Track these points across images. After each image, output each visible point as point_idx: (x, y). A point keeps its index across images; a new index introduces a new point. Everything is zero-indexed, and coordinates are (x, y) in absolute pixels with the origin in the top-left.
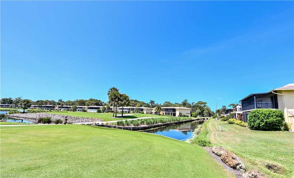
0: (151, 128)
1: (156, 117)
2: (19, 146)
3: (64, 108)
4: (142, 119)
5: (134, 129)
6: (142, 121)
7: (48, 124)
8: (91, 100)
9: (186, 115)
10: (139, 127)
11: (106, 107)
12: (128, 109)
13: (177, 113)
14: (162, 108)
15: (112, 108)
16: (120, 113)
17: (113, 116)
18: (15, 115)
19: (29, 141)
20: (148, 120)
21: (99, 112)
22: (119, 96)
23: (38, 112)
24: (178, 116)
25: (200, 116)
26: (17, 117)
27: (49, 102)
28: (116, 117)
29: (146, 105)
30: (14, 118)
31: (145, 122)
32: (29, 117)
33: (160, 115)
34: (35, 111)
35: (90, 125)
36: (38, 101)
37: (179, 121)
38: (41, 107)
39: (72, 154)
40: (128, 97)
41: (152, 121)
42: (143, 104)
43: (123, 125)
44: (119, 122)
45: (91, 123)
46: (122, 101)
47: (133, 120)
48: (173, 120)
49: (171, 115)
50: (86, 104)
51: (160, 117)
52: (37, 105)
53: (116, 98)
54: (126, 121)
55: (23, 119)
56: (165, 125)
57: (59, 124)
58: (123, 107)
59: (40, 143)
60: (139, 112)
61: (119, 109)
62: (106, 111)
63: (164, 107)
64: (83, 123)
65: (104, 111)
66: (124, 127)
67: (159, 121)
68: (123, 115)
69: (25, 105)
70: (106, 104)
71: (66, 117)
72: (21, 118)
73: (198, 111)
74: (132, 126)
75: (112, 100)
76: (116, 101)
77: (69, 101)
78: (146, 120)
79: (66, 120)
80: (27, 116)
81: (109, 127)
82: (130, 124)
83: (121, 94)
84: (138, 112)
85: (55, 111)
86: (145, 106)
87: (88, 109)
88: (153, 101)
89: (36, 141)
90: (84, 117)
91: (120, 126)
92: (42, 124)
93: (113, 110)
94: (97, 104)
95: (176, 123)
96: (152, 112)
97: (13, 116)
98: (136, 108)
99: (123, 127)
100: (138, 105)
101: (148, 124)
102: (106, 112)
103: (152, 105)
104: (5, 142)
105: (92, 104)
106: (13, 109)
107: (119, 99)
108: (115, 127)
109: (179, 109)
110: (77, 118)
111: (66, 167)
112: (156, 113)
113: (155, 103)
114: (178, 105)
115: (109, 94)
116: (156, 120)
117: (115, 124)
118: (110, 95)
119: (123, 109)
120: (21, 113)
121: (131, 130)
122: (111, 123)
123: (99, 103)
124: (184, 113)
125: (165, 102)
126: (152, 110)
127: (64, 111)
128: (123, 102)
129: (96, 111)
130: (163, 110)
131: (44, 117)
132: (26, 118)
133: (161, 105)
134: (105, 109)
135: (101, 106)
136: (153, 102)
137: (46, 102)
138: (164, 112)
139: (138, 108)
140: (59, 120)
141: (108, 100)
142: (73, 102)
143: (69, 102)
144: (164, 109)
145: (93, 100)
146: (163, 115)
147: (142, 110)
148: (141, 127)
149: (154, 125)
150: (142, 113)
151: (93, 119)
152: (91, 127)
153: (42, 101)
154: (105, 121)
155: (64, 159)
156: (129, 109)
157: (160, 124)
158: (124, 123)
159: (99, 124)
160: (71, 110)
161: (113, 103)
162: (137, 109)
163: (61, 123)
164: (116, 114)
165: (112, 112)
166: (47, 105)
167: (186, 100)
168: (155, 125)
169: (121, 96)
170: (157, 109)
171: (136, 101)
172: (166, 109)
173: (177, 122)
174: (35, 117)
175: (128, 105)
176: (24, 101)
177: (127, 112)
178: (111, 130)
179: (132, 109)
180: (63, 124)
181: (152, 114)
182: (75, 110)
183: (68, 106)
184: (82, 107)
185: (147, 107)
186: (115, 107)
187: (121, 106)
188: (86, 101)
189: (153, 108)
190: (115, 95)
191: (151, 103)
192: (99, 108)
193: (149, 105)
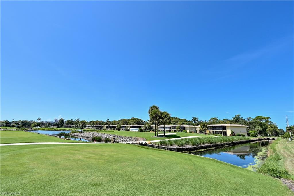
0: (197, 149)
1: (202, 137)
2: (84, 163)
3: (111, 127)
4: (186, 139)
5: (178, 150)
6: (187, 141)
7: (100, 143)
8: (133, 119)
9: (240, 134)
10: (184, 147)
11: (147, 125)
12: (169, 127)
13: (229, 132)
14: (207, 125)
15: (152, 127)
16: (161, 132)
17: (155, 136)
18: (76, 134)
19: (90, 158)
20: (193, 139)
21: (141, 131)
22: (160, 114)
23: (91, 131)
24: (230, 135)
25: (261, 136)
26: (77, 136)
27: (99, 122)
28: (158, 136)
29: (188, 123)
30: (75, 136)
31: (190, 142)
32: (85, 136)
33: (206, 134)
34: (89, 131)
35: (135, 144)
36: (91, 122)
37: (233, 142)
38: (93, 127)
39: (126, 174)
40: (168, 114)
41: (198, 141)
42: (184, 122)
43: (166, 145)
44: (162, 141)
45: (135, 142)
46: (163, 119)
47: (176, 140)
48: (224, 140)
49: (220, 134)
50: (129, 123)
51: (207, 137)
52: (90, 125)
53: (157, 117)
54: (169, 141)
55: (81, 137)
56: (215, 146)
57: (108, 143)
58: (164, 126)
59: (98, 160)
60: (182, 131)
63: (210, 124)
64: (128, 142)
65: (145, 130)
66: (168, 147)
67: (206, 141)
68: (165, 134)
69: (82, 125)
70: (146, 123)
71: (114, 136)
72: (80, 137)
73: (257, 128)
74: (176, 147)
75: (153, 118)
76: (157, 120)
78: (191, 140)
79: (114, 139)
81: (152, 147)
82: (174, 144)
83: (162, 111)
84: (180, 130)
85: (103, 130)
86: (187, 124)
87: (131, 128)
88: (196, 117)
89: (95, 159)
90: (129, 136)
91: (163, 146)
92: (96, 143)
93: (154, 128)
94: (138, 123)
95: (229, 145)
96: (196, 131)
97: (74, 135)
98: (178, 126)
99: (166, 147)
100: (180, 123)
101: (193, 144)
102: (147, 131)
103: (195, 122)
104: (74, 158)
105: (134, 123)
106: (74, 129)
107: (160, 118)
108: (158, 147)
109: (230, 126)
110: (122, 136)
111: (123, 186)
112: (201, 132)
113: (199, 120)
114: (228, 122)
115: (149, 112)
116: (203, 140)
117: (158, 143)
118: (150, 114)
119: (164, 127)
120: (80, 132)
121: (175, 151)
122: (154, 143)
123: (140, 122)
124: (237, 132)
125: (211, 119)
126: (196, 128)
127: (111, 130)
128: (164, 121)
129: (138, 130)
130: (209, 128)
131: (96, 136)
132: (83, 137)
133: (207, 122)
134: (146, 127)
135: (142, 125)
136: (196, 119)
137: (97, 122)
138: (212, 131)
139: (180, 126)
140: (108, 139)
141: (149, 119)
142: (117, 122)
143: (114, 121)
144: (210, 126)
145: (134, 119)
146: (210, 135)
147: (184, 128)
148: (186, 147)
149: (201, 146)
150: (185, 132)
151: (136, 138)
152: (135, 146)
153: (94, 122)
154: (147, 140)
155: (121, 179)
156: (170, 127)
157: (208, 144)
158: (167, 142)
159: (142, 143)
160: (116, 129)
161: (154, 121)
162: (179, 128)
163: (110, 141)
164: (158, 134)
165: (153, 130)
166: (97, 125)
167: (239, 115)
168: (203, 146)
169: (162, 114)
170: (201, 127)
171: (176, 118)
172: (213, 127)
173: (230, 143)
174: (90, 136)
175: (169, 123)
176: (82, 122)
177: (168, 130)
178: (155, 151)
179: (174, 128)
180: (112, 143)
181: (196, 133)
182: (120, 129)
183: (114, 126)
184: (125, 127)
185: (189, 125)
186: (156, 126)
187: (162, 125)
188: (128, 120)
189: (197, 126)
190: (155, 113)
191: (194, 120)
192: (140, 127)
193: (192, 123)
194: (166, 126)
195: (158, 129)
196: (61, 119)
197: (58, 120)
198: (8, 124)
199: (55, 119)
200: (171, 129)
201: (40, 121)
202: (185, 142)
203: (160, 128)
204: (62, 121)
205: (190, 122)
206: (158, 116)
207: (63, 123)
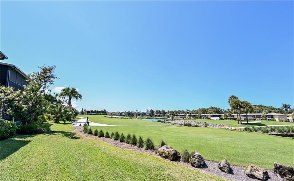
0: (285, 136)
3: (192, 116)
8: (211, 108)
10: (269, 134)
11: (227, 114)
12: (252, 116)
15: (233, 116)
16: (244, 120)
17: (239, 123)
18: (169, 121)
20: (280, 127)
21: (222, 119)
22: (240, 104)
26: (171, 123)
27: (181, 111)
28: (241, 124)
29: (277, 111)
31: (276, 129)
32: (178, 123)
38: (177, 116)
41: (287, 129)
42: (271, 109)
43: (251, 131)
44: (246, 128)
46: (244, 108)
47: (261, 127)
50: (208, 112)
53: (237, 106)
54: (253, 128)
58: (246, 114)
60: (269, 119)
61: (242, 116)
62: (229, 118)
65: (226, 119)
68: (249, 122)
70: (226, 112)
74: (261, 133)
75: (234, 108)
76: (238, 109)
77: (194, 110)
78: (278, 128)
79: (206, 124)
80: (176, 123)
83: (242, 101)
84: (266, 119)
86: (275, 112)
87: (211, 116)
88: (287, 104)
90: (213, 123)
93: (236, 117)
94: (217, 112)
96: (289, 120)
97: (168, 123)
98: (263, 115)
100: (265, 112)
101: (280, 131)
102: (228, 120)
103: (286, 110)
105: (213, 112)
107: (241, 106)
116: (292, 128)
117: (243, 130)
118: (230, 103)
119: (246, 116)
122: (239, 129)
123: (219, 111)
126: (288, 116)
127: (193, 119)
128: (246, 109)
129: (219, 119)
134: (227, 116)
135: (222, 113)
136: (287, 106)
139: (266, 114)
140: (197, 125)
142: (197, 111)
145: (213, 108)
147: (272, 117)
148: (272, 134)
150: (273, 121)
151: (221, 125)
156: (254, 116)
160: (198, 118)
161: (236, 110)
162: (265, 116)
164: (241, 122)
165: (236, 119)
166: (180, 114)
169: (242, 103)
171: (260, 106)
175: (251, 112)
177: (252, 119)
179: (258, 116)
181: (289, 122)
182: (201, 118)
183: (195, 115)
184: (206, 115)
185: (279, 113)
186: (238, 115)
187: (244, 113)
188: (207, 109)
189: (289, 114)
190: (235, 103)
191: (285, 108)
192: (221, 116)
193: (282, 111)
194: (248, 114)
195: (240, 117)
196: (151, 110)
197: (149, 110)
198: (121, 114)
199: (147, 110)
200: (255, 117)
201: (138, 112)
202: (271, 129)
203: (243, 116)
204: (152, 111)
205: (279, 109)
206: (239, 106)
207: (153, 113)
